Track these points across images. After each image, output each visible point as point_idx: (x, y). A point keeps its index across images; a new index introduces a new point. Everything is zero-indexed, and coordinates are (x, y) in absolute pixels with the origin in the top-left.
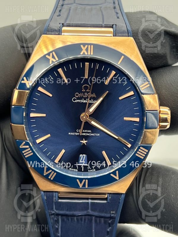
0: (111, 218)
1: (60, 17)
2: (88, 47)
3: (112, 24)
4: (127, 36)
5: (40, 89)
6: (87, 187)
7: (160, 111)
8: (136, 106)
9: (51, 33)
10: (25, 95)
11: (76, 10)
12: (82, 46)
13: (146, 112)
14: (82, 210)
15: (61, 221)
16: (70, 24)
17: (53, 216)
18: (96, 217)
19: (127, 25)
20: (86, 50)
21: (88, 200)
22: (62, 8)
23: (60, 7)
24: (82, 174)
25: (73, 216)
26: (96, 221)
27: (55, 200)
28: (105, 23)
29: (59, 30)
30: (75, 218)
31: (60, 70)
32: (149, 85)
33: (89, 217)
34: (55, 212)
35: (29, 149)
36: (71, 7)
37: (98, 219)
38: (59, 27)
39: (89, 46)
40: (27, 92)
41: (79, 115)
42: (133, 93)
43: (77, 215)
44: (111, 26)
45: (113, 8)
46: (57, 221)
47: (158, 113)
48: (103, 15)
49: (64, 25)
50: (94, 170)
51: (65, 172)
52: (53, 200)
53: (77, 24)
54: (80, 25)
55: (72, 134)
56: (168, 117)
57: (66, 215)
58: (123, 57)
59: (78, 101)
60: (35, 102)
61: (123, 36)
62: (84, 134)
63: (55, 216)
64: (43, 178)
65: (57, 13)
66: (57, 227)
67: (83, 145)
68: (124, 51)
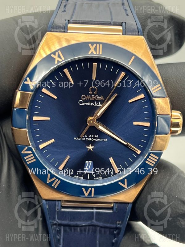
0: (117, 228)
1: (65, 13)
2: (96, 46)
3: (122, 22)
4: (137, 35)
5: (44, 90)
6: (93, 195)
7: (171, 115)
8: (146, 109)
9: (56, 30)
10: (28, 98)
11: (82, 5)
12: (90, 45)
13: (157, 117)
14: (86, 220)
15: (64, 232)
16: (76, 21)
17: (55, 226)
18: (101, 227)
19: (137, 23)
20: (94, 49)
21: (93, 209)
22: (67, 3)
23: (65, 2)
24: (87, 182)
25: (77, 226)
26: (100, 232)
27: (58, 209)
28: (114, 21)
29: (65, 27)
30: (79, 229)
31: (66, 71)
32: (160, 88)
33: (93, 227)
34: (57, 222)
35: (32, 155)
36: (76, 3)
37: (103, 230)
38: (65, 24)
39: (98, 45)
40: (31, 94)
41: (85, 119)
42: (143, 96)
43: (80, 225)
44: (120, 24)
45: (121, 5)
46: (59, 232)
47: (169, 118)
48: (111, 12)
49: (70, 21)
50: (101, 178)
51: (70, 180)
52: (56, 209)
53: (83, 21)
54: (87, 22)
55: (78, 139)
56: (179, 122)
57: (69, 226)
58: (133, 57)
59: (85, 103)
60: (39, 104)
61: (133, 35)
62: (91, 139)
63: (57, 226)
64: (46, 186)
65: (62, 8)
66: (58, 237)
67: (89, 151)
68: (135, 51)
